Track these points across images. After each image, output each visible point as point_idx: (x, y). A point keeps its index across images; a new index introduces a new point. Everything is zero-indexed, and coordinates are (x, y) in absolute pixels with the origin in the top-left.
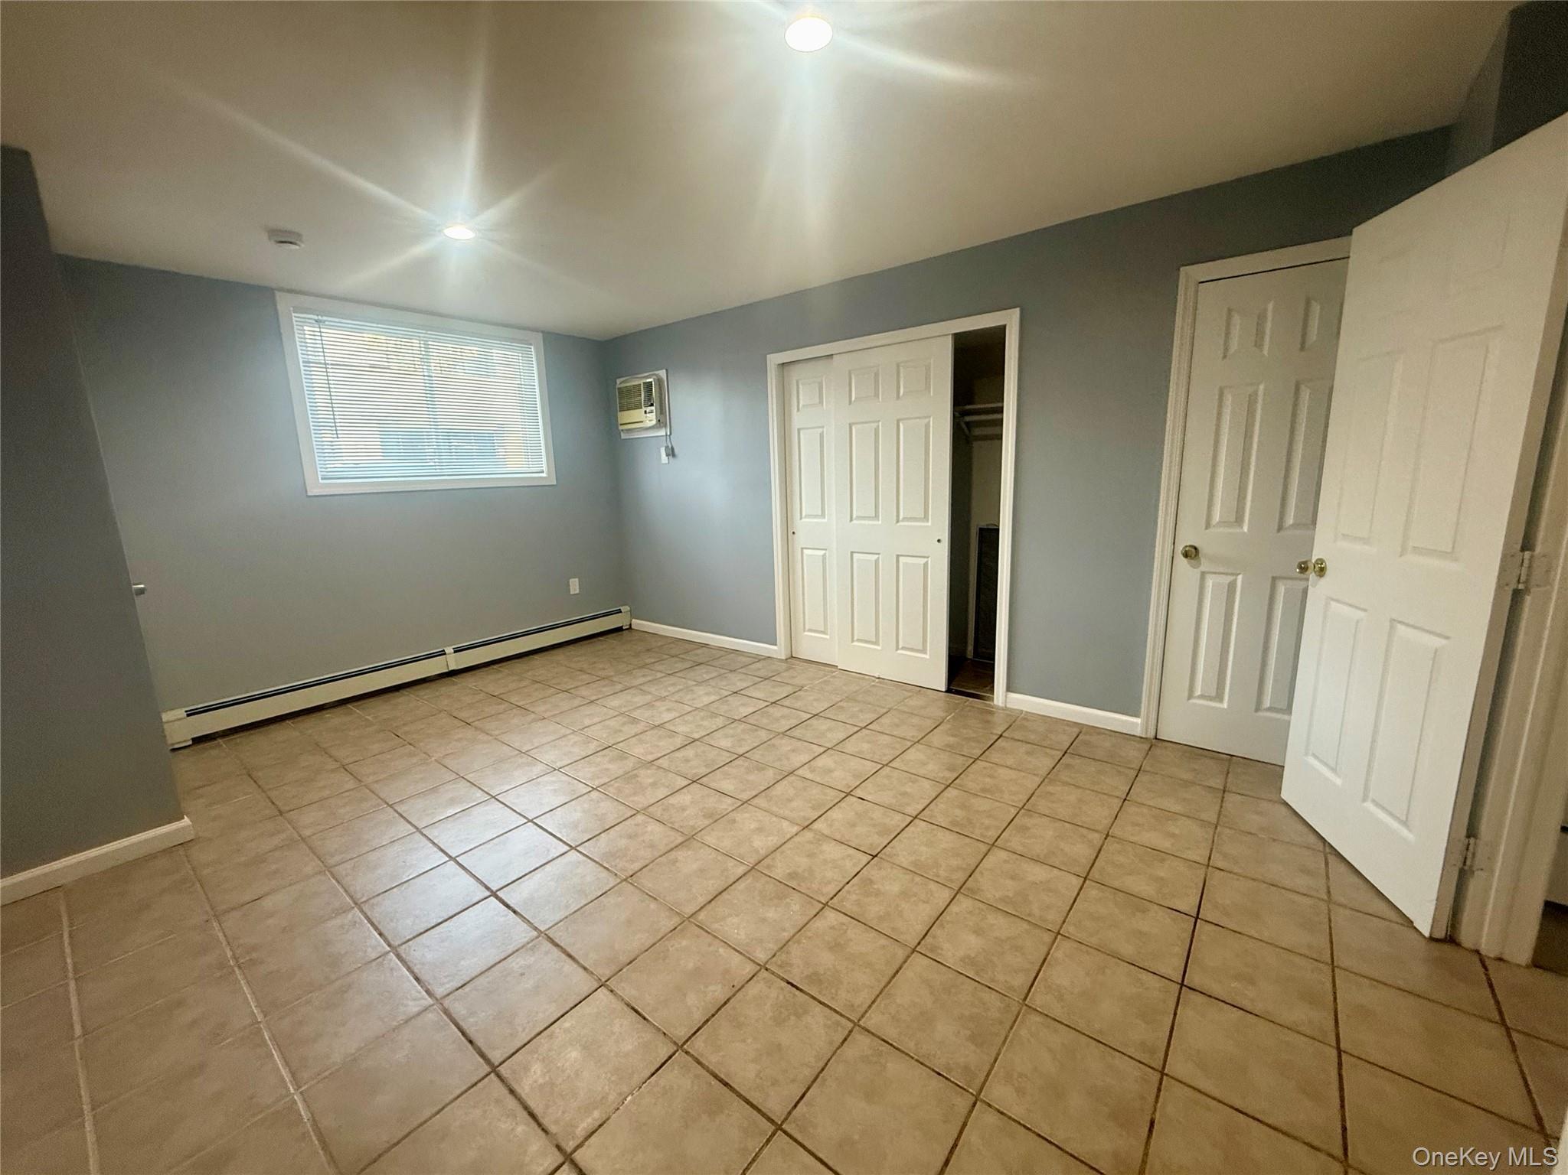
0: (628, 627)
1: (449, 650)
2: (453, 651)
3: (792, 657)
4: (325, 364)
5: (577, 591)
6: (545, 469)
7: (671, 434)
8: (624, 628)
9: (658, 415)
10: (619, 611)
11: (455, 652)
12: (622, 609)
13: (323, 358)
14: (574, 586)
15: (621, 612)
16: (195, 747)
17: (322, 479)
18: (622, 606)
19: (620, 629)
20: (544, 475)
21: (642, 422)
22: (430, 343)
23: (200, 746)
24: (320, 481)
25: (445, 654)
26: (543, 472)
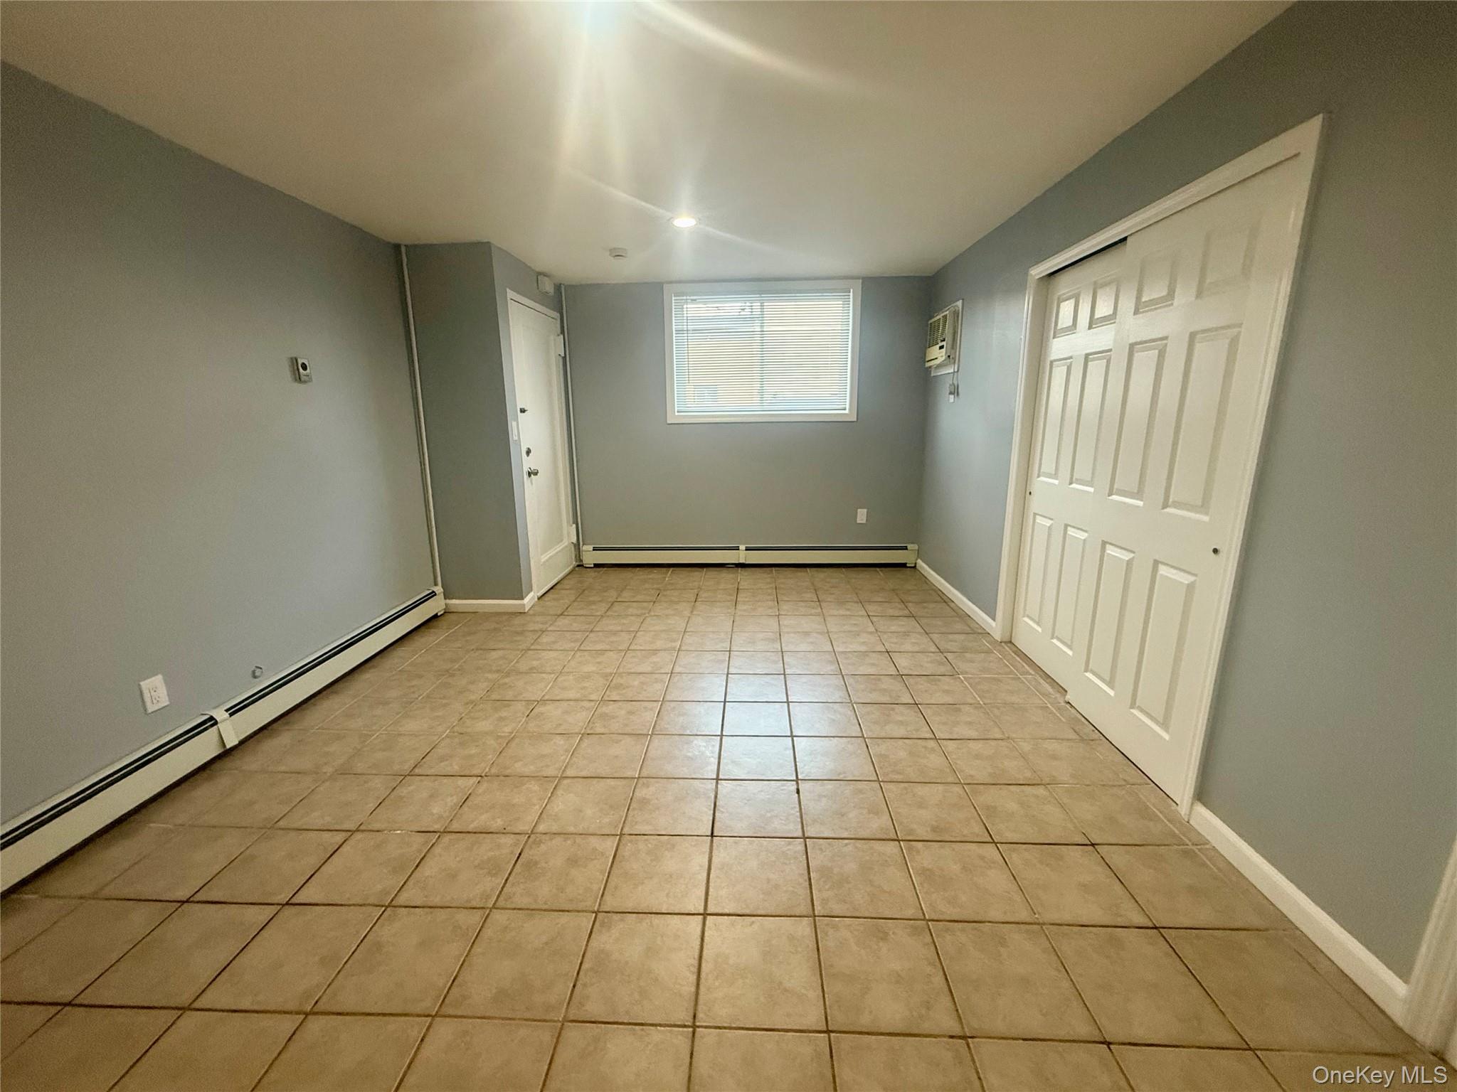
0: (913, 565)
1: (742, 547)
2: (744, 549)
3: (1011, 642)
4: (687, 331)
5: (864, 521)
6: (848, 407)
7: (958, 371)
8: (908, 565)
9: (949, 351)
10: (906, 548)
11: (746, 550)
12: (909, 546)
13: (685, 326)
14: (862, 515)
15: (907, 549)
16: (595, 569)
17: (678, 412)
18: (909, 543)
19: (903, 565)
20: (847, 412)
21: (936, 358)
22: (765, 304)
23: (598, 569)
24: (677, 414)
25: (738, 549)
26: (845, 409)
